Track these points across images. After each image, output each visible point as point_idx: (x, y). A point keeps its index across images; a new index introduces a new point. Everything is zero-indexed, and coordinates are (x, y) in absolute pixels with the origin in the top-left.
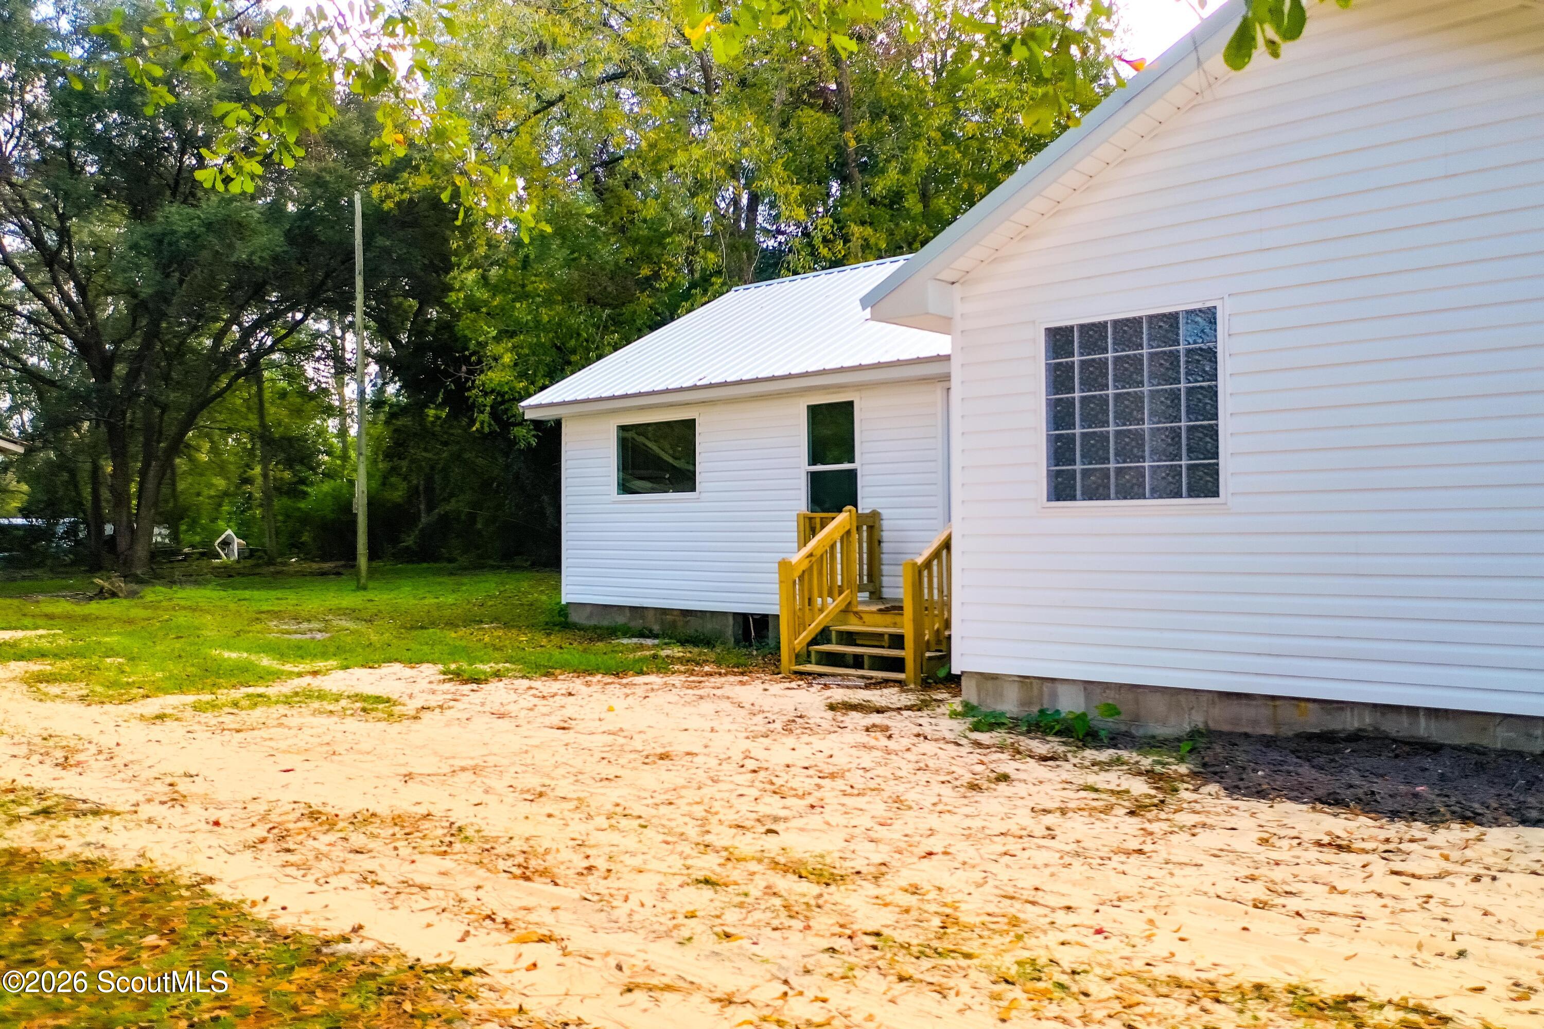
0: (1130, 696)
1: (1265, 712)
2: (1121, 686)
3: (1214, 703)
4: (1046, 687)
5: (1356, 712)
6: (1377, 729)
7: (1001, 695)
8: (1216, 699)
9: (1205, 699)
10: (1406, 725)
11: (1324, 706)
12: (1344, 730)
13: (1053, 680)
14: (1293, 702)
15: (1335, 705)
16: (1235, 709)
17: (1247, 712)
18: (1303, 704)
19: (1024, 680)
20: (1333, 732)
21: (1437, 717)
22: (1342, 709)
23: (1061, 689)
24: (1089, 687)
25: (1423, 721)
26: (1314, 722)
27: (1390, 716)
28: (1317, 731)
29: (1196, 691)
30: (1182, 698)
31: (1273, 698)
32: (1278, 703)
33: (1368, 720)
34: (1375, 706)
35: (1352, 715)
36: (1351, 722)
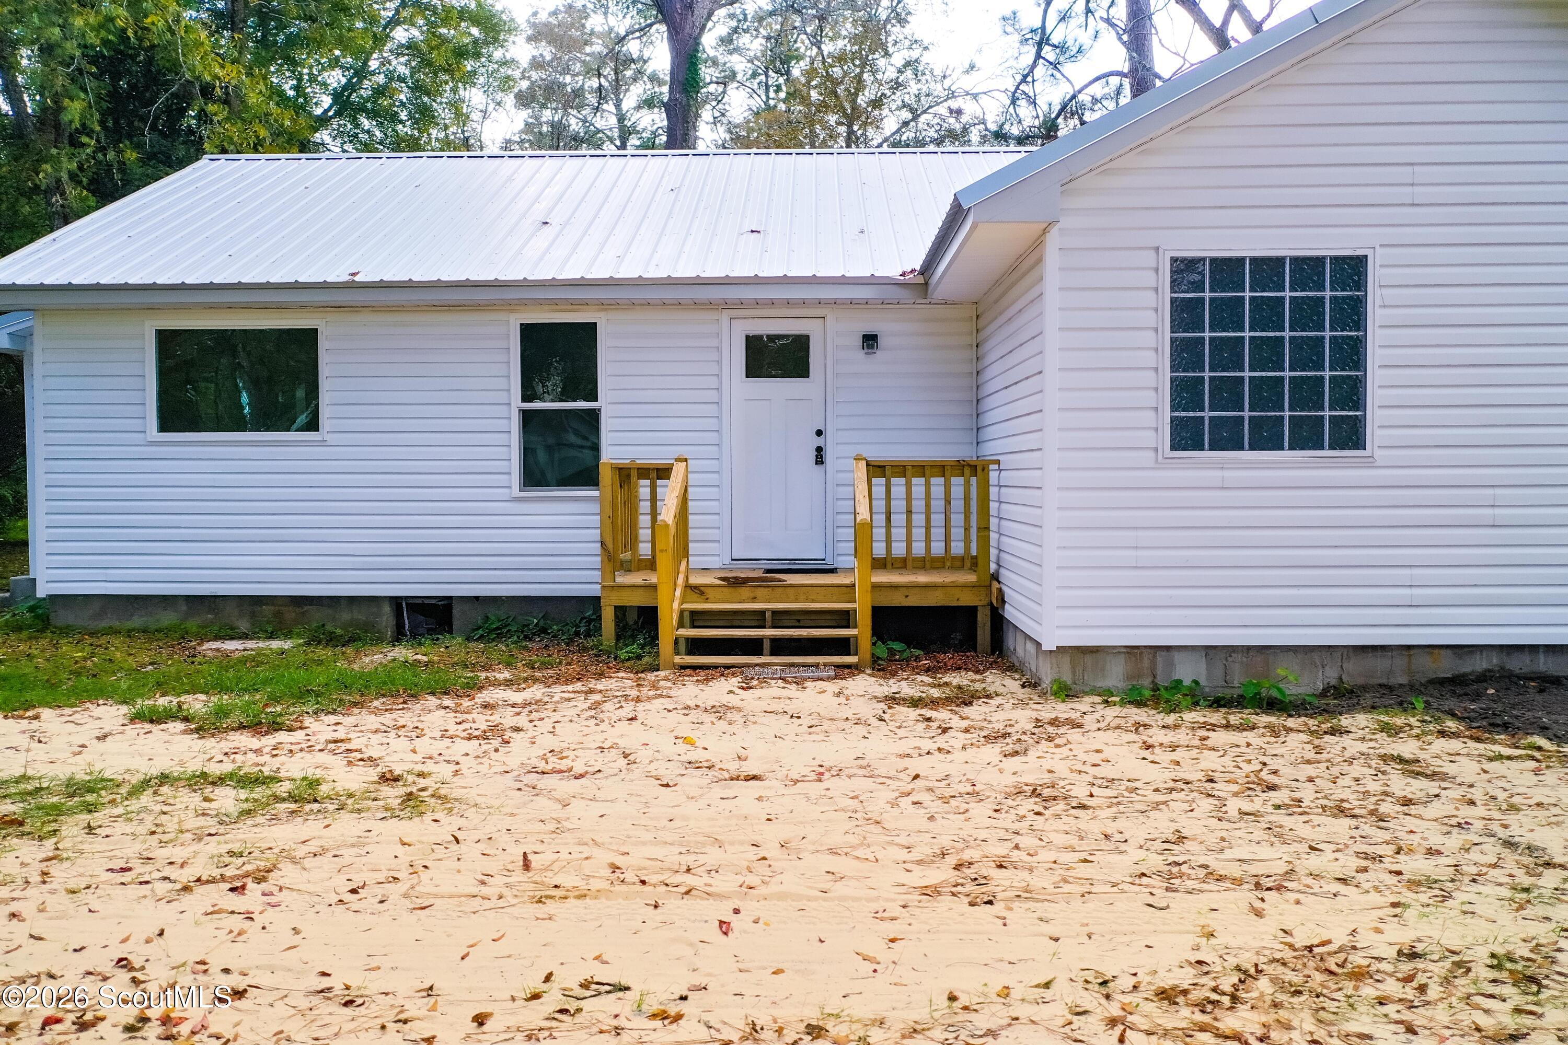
0: (1259, 658)
1: (1400, 662)
2: (1249, 648)
3: (1349, 657)
4: (1160, 658)
5: (1484, 654)
6: (1502, 668)
7: (1103, 670)
8: (1351, 654)
9: (1339, 654)
10: (1528, 661)
11: (1456, 651)
12: (1473, 672)
13: (1168, 648)
14: (1427, 650)
15: (1466, 650)
16: (1370, 661)
17: (1381, 664)
18: (1436, 651)
19: (1132, 651)
20: (1464, 675)
21: (1554, 652)
22: (1472, 652)
23: (1177, 657)
24: (1211, 652)
25: (1542, 658)
26: (1446, 667)
27: (1516, 655)
28: (1449, 675)
29: (1330, 646)
30: (1316, 656)
31: (1409, 647)
32: (1412, 652)
33: (1495, 660)
34: (1501, 647)
35: (1481, 659)
36: (1480, 664)
